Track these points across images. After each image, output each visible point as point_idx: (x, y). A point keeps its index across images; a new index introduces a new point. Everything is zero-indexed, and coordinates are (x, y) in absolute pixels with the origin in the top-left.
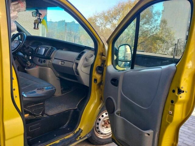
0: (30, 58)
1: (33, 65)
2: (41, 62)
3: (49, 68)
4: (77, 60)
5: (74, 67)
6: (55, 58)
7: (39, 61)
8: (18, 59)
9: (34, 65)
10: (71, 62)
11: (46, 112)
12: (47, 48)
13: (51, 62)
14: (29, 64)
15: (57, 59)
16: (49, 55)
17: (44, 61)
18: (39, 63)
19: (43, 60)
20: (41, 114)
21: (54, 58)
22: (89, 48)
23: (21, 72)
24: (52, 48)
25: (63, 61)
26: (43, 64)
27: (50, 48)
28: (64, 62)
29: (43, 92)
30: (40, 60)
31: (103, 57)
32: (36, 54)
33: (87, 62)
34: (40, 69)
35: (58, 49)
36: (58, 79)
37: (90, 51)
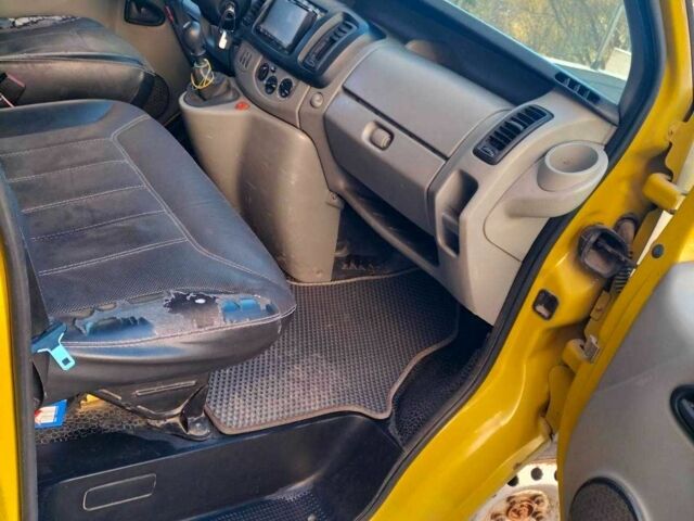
0: (223, 43)
1: (222, 88)
2: (270, 88)
3: (302, 137)
4: (477, 153)
5: (445, 194)
6: (346, 91)
7: (261, 75)
8: (177, 21)
9: (229, 87)
10: (434, 150)
11: (209, 407)
12: (322, 9)
13: (318, 104)
14: (206, 78)
15: (358, 99)
16: (319, 57)
17: (286, 89)
18: (257, 88)
19: (282, 76)
20: (178, 410)
21: (339, 88)
22: (584, 97)
23: (148, 117)
24: (347, 17)
25: (387, 123)
26: (275, 99)
27: (337, 19)
28: (392, 136)
29: (205, 334)
30: (267, 71)
31: (659, 179)
32: (257, 30)
33: (538, 193)
34: (255, 122)
35: (378, 35)
36: (336, 201)
37: (584, 118)
